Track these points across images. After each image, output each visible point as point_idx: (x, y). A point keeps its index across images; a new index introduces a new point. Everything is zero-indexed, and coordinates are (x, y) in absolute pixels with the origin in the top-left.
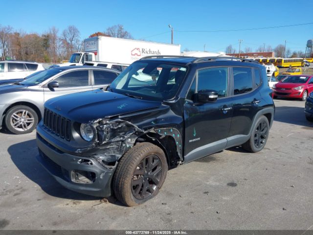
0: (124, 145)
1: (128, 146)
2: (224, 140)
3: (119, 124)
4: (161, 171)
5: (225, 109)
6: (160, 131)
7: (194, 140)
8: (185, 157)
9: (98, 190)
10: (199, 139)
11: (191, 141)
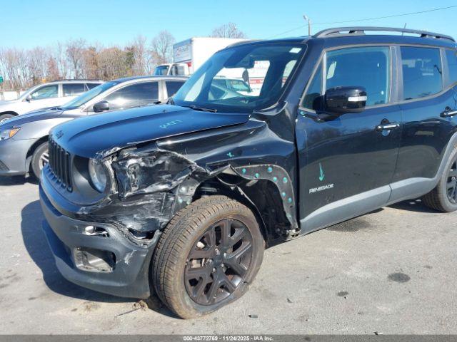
0: (172, 199)
1: (181, 201)
2: (384, 189)
3: (157, 158)
4: (250, 251)
5: (385, 127)
6: (244, 170)
7: (320, 189)
8: (301, 221)
9: (123, 285)
10: (331, 186)
11: (313, 190)
